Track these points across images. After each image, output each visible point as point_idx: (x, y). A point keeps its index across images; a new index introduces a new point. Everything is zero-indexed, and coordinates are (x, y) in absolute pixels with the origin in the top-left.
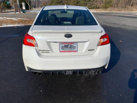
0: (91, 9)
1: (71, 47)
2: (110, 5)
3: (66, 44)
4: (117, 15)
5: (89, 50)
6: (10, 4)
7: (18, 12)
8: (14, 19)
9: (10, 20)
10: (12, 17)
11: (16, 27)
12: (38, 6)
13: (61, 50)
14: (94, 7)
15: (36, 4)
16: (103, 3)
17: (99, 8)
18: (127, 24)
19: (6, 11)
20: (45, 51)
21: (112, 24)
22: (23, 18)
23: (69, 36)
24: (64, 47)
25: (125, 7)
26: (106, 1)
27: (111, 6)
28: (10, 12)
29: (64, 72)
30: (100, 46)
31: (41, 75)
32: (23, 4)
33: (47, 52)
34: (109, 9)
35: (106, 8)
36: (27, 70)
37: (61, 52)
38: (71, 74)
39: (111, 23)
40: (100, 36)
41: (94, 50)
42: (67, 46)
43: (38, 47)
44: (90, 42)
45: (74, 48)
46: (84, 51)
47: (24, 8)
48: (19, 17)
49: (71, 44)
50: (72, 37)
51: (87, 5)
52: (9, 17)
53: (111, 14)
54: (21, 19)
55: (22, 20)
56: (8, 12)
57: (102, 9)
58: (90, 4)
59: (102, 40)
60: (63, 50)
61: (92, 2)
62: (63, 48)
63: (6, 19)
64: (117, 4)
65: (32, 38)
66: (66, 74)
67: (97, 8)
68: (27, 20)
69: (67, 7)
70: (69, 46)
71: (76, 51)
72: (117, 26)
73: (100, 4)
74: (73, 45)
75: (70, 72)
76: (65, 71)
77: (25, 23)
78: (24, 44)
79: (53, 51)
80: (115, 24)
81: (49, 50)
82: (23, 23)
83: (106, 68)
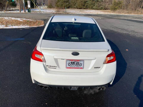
0: (99, 9)
1: (78, 64)
2: (119, 7)
3: (73, 61)
4: (126, 18)
5: (95, 68)
6: (15, 2)
7: (23, 10)
8: (19, 19)
9: (15, 21)
10: (17, 18)
11: (21, 28)
12: (43, 4)
13: (68, 66)
14: (102, 8)
15: (41, 2)
16: (111, 3)
17: (107, 9)
18: (136, 31)
19: (11, 9)
20: (52, 66)
21: (120, 30)
22: (28, 19)
23: (76, 54)
24: (71, 64)
25: (135, 10)
26: (115, 2)
27: (121, 8)
28: (15, 10)
29: (69, 88)
30: (106, 64)
31: (47, 89)
32: (29, 2)
33: (54, 67)
34: (118, 10)
35: (114, 9)
36: (33, 82)
37: (67, 68)
38: (76, 89)
39: (119, 28)
40: (107, 55)
41: (100, 67)
42: (74, 62)
43: (45, 62)
44: (96, 61)
45: (80, 65)
46: (90, 68)
47: (29, 6)
48: (25, 18)
49: (78, 61)
50: (79, 55)
51: (94, 5)
52: (14, 17)
53: (119, 18)
54: (26, 19)
55: (27, 21)
56: (13, 10)
57: (110, 10)
58: (98, 4)
59: (108, 58)
60: (69, 67)
61: (100, 2)
62: (69, 65)
63: (11, 19)
64: (127, 6)
65: (40, 54)
66: (71, 89)
67: (106, 9)
68: (32, 21)
69: (75, 20)
70: (76, 63)
71: (82, 68)
72: (125, 32)
73: (109, 5)
74: (79, 62)
75: (75, 87)
76: (71, 87)
77: (30, 24)
78: (32, 58)
79: (60, 67)
80: (123, 29)
81: (56, 66)
82: (28, 24)
83: (111, 84)
